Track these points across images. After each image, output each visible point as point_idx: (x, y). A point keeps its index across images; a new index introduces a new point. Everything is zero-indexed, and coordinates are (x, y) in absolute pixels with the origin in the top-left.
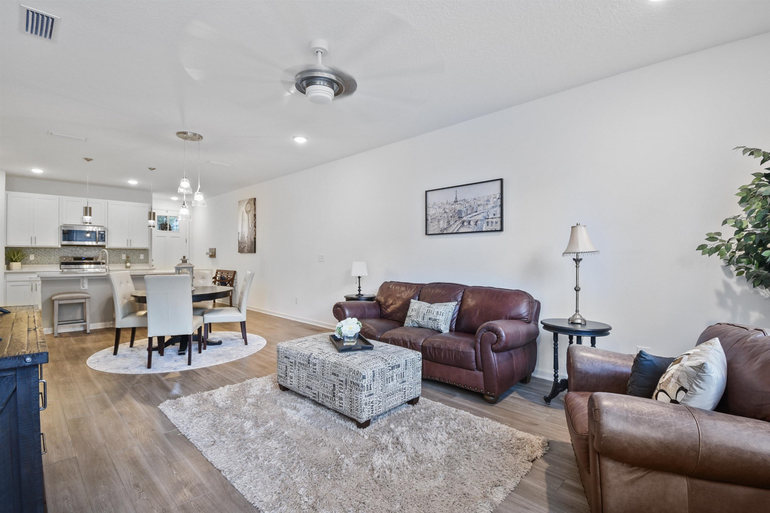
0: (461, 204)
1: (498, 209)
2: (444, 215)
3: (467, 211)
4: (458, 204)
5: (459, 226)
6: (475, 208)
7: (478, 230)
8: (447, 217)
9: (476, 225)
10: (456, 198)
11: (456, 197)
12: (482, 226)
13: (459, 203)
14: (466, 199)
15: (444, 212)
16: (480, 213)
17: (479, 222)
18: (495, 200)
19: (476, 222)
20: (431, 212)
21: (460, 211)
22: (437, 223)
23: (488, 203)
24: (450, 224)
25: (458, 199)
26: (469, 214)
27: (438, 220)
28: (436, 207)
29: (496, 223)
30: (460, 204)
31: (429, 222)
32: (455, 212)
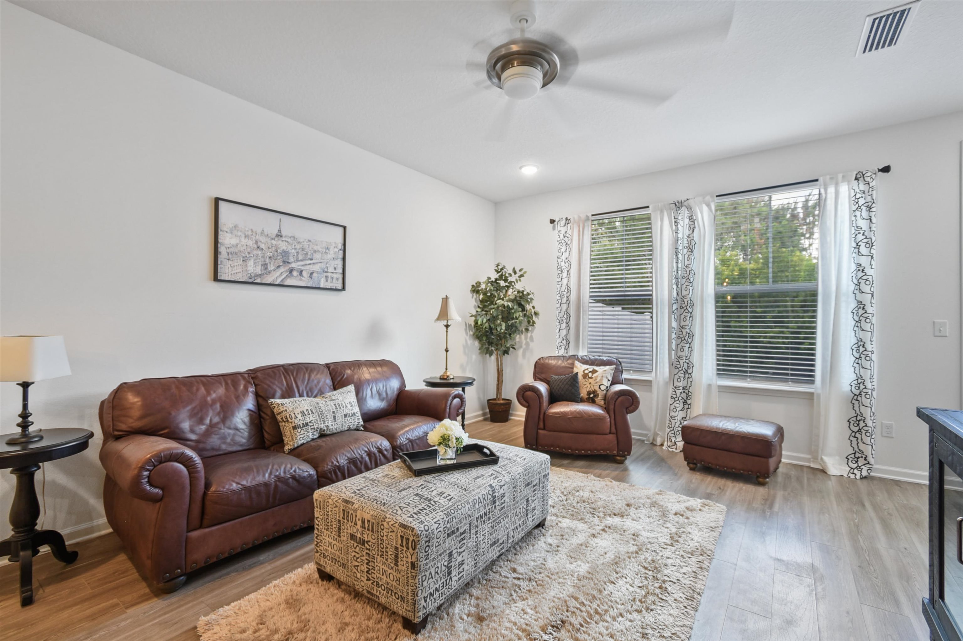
0: (288, 242)
1: (340, 263)
2: (255, 252)
3: (297, 255)
4: (282, 241)
5: (285, 275)
6: (309, 254)
7: (314, 286)
8: (262, 257)
9: (311, 278)
10: (280, 231)
11: (280, 228)
12: (320, 281)
13: (284, 239)
14: (296, 237)
15: (256, 246)
16: (317, 263)
17: (315, 275)
18: (336, 250)
19: (312, 274)
20: (226, 239)
21: (285, 253)
22: (241, 262)
23: (327, 251)
24: (269, 269)
25: (284, 233)
26: (301, 260)
27: (244, 257)
28: (239, 234)
29: (337, 279)
30: (285, 241)
31: (221, 258)
32: (277, 251)
